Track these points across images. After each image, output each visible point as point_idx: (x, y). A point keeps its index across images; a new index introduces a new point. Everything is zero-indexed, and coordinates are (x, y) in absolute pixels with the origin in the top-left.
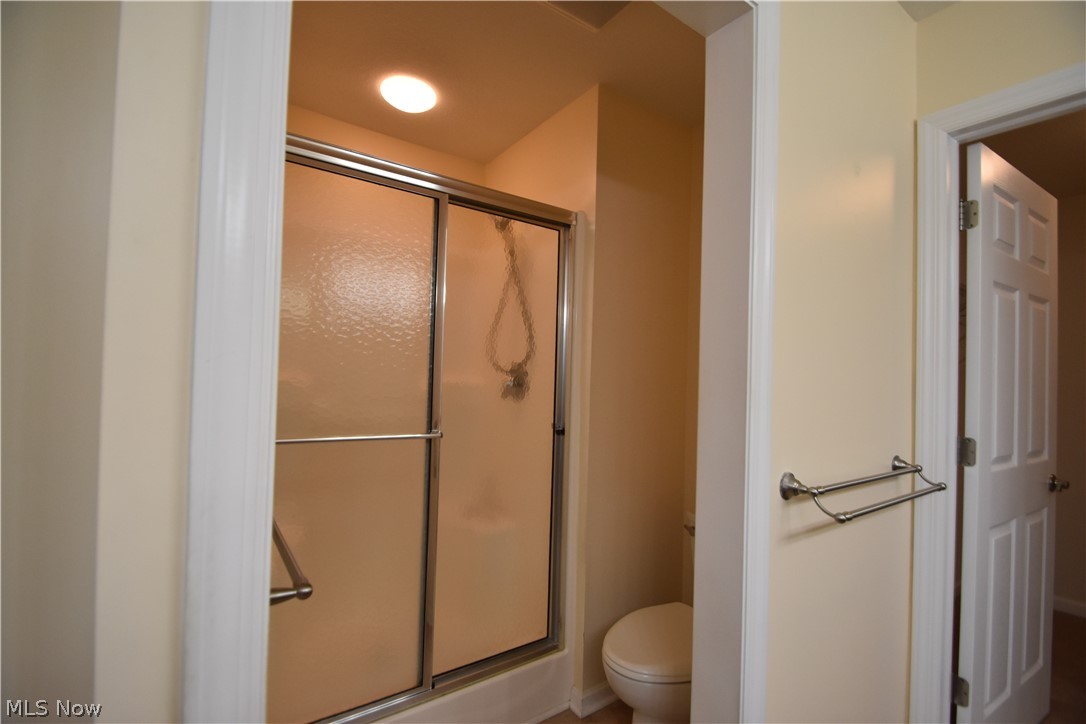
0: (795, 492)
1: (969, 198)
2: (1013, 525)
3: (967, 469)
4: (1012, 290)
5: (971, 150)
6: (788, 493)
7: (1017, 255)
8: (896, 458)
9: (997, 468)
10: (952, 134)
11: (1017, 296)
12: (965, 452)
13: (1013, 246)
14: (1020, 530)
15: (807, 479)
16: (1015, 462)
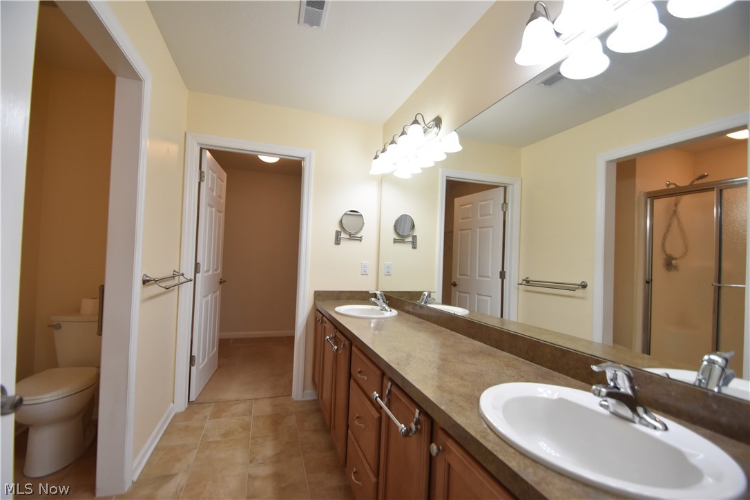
0: (148, 281)
1: (202, 170)
2: (209, 296)
3: (197, 275)
4: (213, 207)
5: (203, 150)
6: (145, 282)
7: (215, 194)
8: (174, 271)
9: (206, 274)
10: (198, 144)
11: (214, 209)
12: (197, 266)
13: (213, 191)
14: (212, 298)
15: (153, 276)
16: (211, 272)
